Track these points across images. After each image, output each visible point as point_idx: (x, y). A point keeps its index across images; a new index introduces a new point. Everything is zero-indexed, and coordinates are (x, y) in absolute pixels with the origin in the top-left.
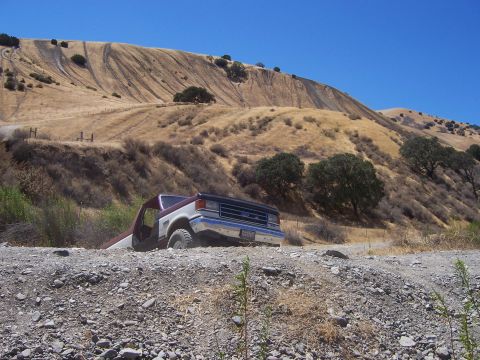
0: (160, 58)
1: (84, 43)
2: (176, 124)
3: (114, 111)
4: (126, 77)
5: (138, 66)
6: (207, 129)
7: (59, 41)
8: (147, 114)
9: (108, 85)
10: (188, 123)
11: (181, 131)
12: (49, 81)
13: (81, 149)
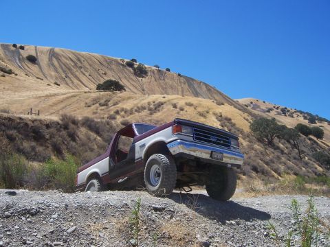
0: (88, 59)
1: (36, 47)
2: (98, 105)
3: (55, 95)
4: (64, 71)
5: (73, 64)
6: (119, 109)
7: (18, 45)
8: (78, 98)
9: (51, 76)
10: (106, 104)
11: (101, 110)
12: (10, 72)
13: (30, 120)
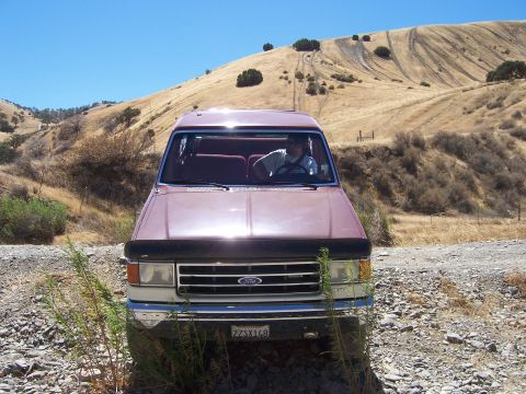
1: (388, 33)
2: (484, 107)
4: (435, 62)
5: (449, 47)
6: (520, 109)
7: (361, 36)
8: (451, 101)
9: (416, 74)
10: (499, 105)
11: (490, 115)
12: (351, 79)
13: (340, 150)
